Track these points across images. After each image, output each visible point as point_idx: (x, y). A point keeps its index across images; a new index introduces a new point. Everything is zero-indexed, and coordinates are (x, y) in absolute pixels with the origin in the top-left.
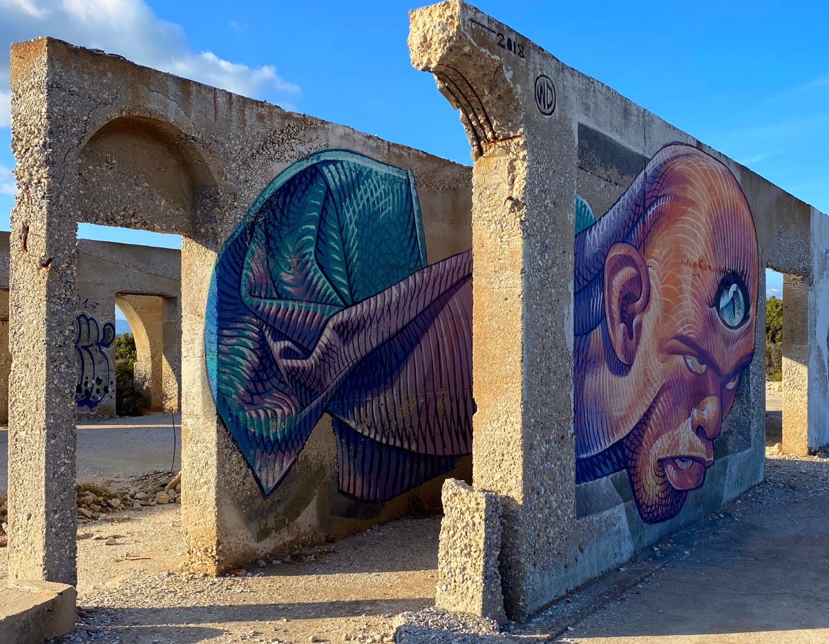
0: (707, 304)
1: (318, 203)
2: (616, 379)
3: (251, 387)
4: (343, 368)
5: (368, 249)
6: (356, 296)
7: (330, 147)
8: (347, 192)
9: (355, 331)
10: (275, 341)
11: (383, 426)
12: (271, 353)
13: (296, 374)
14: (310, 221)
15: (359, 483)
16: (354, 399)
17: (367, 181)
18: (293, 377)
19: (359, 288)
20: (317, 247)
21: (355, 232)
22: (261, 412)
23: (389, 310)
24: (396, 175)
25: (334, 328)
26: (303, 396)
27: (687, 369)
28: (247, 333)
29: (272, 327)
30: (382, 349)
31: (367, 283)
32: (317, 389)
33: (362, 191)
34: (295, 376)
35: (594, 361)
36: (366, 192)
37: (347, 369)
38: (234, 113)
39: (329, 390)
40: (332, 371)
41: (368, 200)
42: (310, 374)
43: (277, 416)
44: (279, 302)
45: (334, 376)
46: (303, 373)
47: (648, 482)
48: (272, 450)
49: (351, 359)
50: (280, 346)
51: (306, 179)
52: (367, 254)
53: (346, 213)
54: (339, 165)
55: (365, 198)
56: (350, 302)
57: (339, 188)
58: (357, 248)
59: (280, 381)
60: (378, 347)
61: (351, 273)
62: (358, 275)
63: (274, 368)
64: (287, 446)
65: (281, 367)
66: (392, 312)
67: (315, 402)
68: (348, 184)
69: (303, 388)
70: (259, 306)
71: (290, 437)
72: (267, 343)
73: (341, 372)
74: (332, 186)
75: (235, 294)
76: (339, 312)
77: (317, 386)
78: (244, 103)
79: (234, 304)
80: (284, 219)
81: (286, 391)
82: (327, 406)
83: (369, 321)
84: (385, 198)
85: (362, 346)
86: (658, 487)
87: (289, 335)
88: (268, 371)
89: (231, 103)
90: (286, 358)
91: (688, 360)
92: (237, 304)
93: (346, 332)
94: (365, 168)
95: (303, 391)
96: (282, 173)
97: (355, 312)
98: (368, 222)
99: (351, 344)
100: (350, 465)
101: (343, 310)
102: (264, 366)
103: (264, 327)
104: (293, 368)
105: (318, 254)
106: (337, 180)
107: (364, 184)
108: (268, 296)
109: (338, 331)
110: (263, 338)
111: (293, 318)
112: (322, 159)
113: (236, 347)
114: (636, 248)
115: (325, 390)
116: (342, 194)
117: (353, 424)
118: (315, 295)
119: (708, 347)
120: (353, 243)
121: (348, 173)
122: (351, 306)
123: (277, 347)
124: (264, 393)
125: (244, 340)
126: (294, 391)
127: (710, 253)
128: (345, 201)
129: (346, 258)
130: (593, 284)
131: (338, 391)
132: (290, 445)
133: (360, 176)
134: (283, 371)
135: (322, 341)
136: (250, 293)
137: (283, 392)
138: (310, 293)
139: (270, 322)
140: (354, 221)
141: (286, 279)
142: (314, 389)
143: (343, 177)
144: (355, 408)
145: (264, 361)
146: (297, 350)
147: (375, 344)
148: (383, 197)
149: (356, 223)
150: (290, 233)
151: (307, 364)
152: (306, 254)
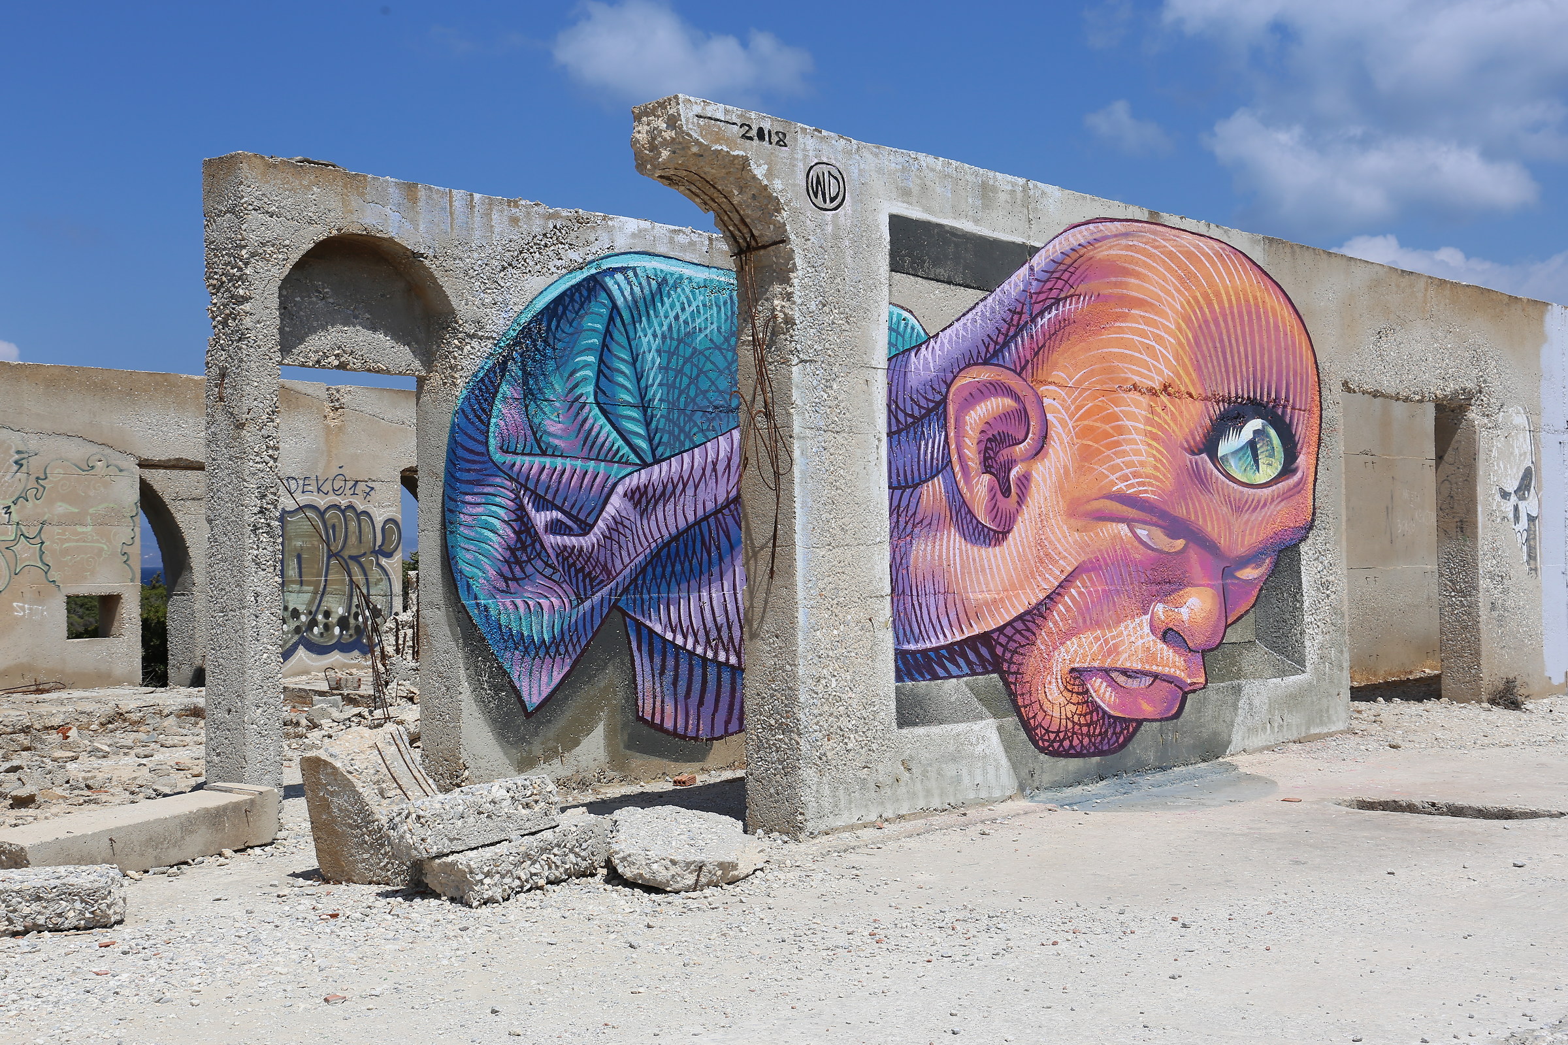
0: (1185, 449)
1: (599, 326)
2: (975, 549)
3: (505, 569)
4: (640, 549)
5: (678, 385)
6: (660, 450)
7: (616, 251)
8: (642, 309)
9: (659, 499)
10: (537, 511)
11: (707, 634)
12: (533, 526)
13: (570, 555)
14: (588, 350)
15: (669, 708)
16: (659, 593)
17: (676, 291)
18: (565, 559)
19: (665, 439)
20: (597, 385)
21: (657, 363)
22: (519, 602)
23: (714, 470)
24: (723, 279)
25: (625, 495)
26: (581, 585)
27: (1136, 543)
28: (498, 500)
29: (533, 492)
30: (704, 525)
31: (676, 433)
32: (601, 577)
33: (667, 305)
34: (567, 558)
35: (930, 524)
36: (672, 307)
37: (648, 551)
38: (477, 219)
39: (620, 579)
40: (624, 553)
41: (677, 318)
42: (590, 556)
43: (542, 609)
44: (543, 459)
45: (626, 560)
46: (580, 555)
47: (1050, 698)
48: (537, 654)
49: (653, 537)
50: (546, 517)
51: (581, 295)
52: (676, 391)
53: (643, 338)
54: (630, 273)
55: (672, 315)
56: (649, 460)
57: (630, 303)
58: (660, 385)
59: (547, 564)
60: (697, 523)
61: (651, 420)
62: (663, 420)
63: (538, 546)
64: (557, 651)
65: (547, 545)
66: (720, 474)
67: (599, 594)
68: (644, 298)
69: (580, 576)
70: (514, 465)
71: (563, 639)
72: (527, 514)
73: (638, 555)
74: (620, 302)
75: (482, 449)
76: (633, 472)
77: (601, 573)
78: (490, 204)
79: (480, 462)
80: (549, 351)
81: (556, 577)
82: (617, 601)
83: (680, 486)
84: (705, 313)
85: (671, 520)
86: (1073, 708)
87: (558, 502)
88: (529, 550)
89: (472, 207)
90: (554, 533)
91: (1139, 531)
92: (484, 462)
93: (641, 499)
94: (672, 274)
95: (580, 578)
96: (546, 290)
97: (657, 473)
98: (677, 347)
99: (653, 517)
100: (654, 683)
101: (639, 470)
102: (523, 543)
103: (522, 492)
104: (565, 547)
105: (600, 394)
106: (627, 293)
107: (669, 296)
108: (527, 450)
109: (632, 498)
110: (521, 507)
111: (564, 481)
112: (604, 267)
113: (483, 518)
114: (1015, 371)
115: (614, 578)
116: (635, 313)
117: (658, 629)
118: (595, 450)
119: (1188, 512)
120: (654, 377)
121: (644, 283)
122: (651, 465)
123: (540, 519)
124: (524, 579)
125: (494, 508)
126: (567, 578)
127: (1189, 374)
128: (641, 322)
129: (642, 399)
130: (926, 421)
131: (634, 581)
132: (562, 649)
133: (662, 286)
134: (550, 551)
135: (607, 512)
136: (501, 448)
137: (550, 579)
138: (591, 447)
139: (531, 485)
140: (654, 347)
141: (552, 429)
142: (596, 577)
143: (637, 289)
144: (662, 606)
145: (523, 536)
146: (570, 523)
147: (691, 519)
148: (702, 312)
149: (659, 351)
150: (558, 368)
151: (586, 542)
152: (582, 395)
